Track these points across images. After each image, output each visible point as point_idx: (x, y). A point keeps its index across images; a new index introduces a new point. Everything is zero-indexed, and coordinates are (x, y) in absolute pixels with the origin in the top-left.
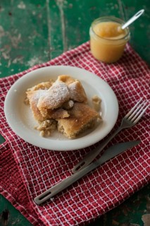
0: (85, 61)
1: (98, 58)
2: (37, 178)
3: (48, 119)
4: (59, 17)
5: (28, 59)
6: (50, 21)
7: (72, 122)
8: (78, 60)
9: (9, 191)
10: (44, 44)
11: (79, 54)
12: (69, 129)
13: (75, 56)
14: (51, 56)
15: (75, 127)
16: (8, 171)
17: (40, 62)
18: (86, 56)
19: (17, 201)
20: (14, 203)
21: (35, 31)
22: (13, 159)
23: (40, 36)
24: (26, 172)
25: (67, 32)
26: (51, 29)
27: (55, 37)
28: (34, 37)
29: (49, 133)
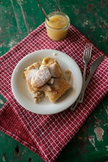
0: (42, 36)
2: (30, 122)
3: (39, 91)
4: (21, 11)
5: (8, 43)
6: (16, 15)
8: (38, 36)
9: (16, 135)
10: (16, 31)
11: (38, 33)
13: (36, 34)
14: (21, 37)
16: (12, 121)
17: (15, 43)
18: (42, 33)
19: (22, 139)
20: (21, 142)
21: (9, 23)
22: (14, 112)
23: (12, 26)
24: (23, 119)
25: (27, 19)
26: (17, 20)
27: (21, 25)
28: (9, 27)
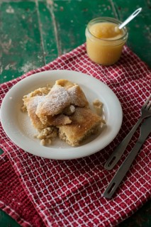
0: (81, 64)
1: (95, 61)
2: (42, 190)
3: (48, 126)
4: (50, 20)
5: (21, 65)
6: (41, 25)
7: (75, 128)
8: (74, 63)
9: (12, 207)
10: (37, 49)
11: (75, 58)
12: (72, 136)
13: (71, 60)
14: (45, 61)
15: (78, 133)
16: (9, 184)
17: (34, 67)
18: (82, 59)
19: (22, 217)
20: (19, 220)
21: (26, 36)
22: (14, 172)
23: (31, 40)
24: (29, 184)
25: (60, 36)
26: (42, 33)
27: (48, 41)
28: (26, 42)
29: (50, 141)
